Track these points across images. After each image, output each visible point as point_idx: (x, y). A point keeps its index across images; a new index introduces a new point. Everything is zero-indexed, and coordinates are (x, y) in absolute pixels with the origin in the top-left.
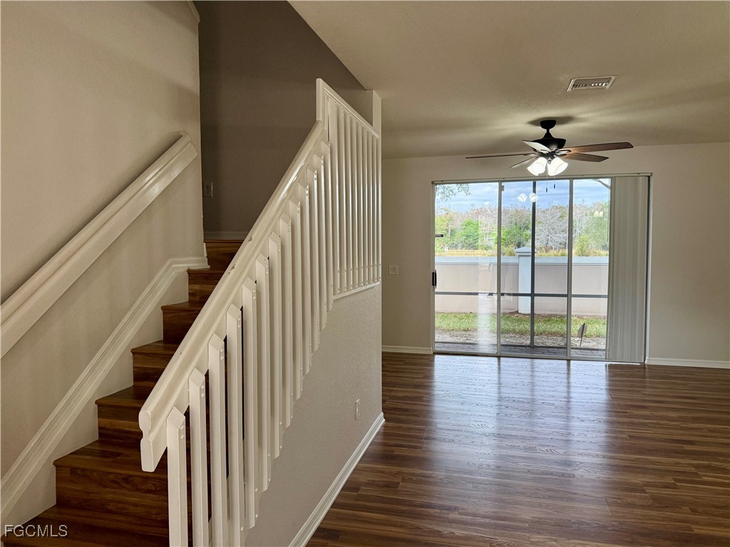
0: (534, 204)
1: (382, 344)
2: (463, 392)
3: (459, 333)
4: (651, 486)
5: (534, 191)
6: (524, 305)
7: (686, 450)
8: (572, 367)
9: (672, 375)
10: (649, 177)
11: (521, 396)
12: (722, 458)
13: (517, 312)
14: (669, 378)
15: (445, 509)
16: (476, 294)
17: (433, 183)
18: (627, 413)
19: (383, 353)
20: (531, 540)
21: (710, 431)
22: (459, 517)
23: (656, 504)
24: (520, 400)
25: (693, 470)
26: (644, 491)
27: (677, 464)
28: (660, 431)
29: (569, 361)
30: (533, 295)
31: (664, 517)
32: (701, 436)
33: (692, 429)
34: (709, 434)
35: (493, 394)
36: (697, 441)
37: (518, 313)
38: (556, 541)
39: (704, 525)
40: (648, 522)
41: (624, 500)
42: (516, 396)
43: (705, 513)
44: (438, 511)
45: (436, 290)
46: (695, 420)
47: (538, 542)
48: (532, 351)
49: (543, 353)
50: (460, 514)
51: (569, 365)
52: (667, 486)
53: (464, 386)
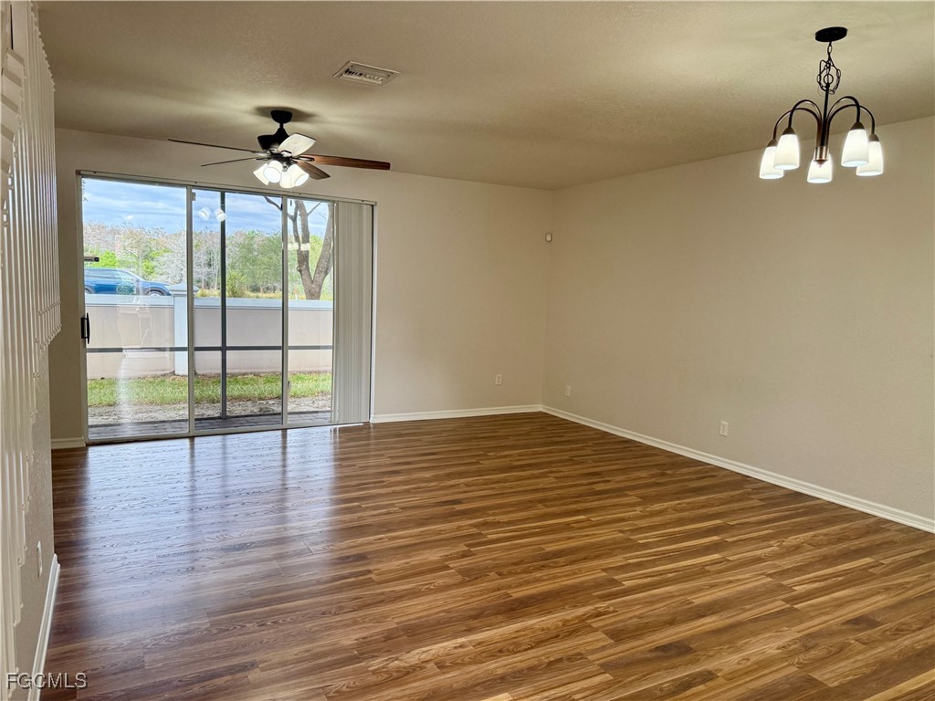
0: (223, 224)
1: (52, 438)
2: (170, 495)
3: (102, 410)
4: (451, 559)
5: (223, 208)
6: (210, 362)
7: (458, 511)
8: (289, 438)
9: (402, 432)
10: (373, 206)
11: (254, 485)
12: (491, 512)
13: (173, 373)
14: (401, 435)
15: (239, 671)
16: (120, 350)
17: (78, 173)
18: (383, 482)
19: (53, 451)
20: (370, 669)
21: (467, 485)
22: (265, 675)
23: (467, 579)
24: (255, 490)
25: (474, 530)
26: (447, 568)
27: (459, 528)
28: (426, 495)
29: (284, 430)
30: (224, 349)
31: (481, 591)
32: (461, 493)
33: (452, 486)
34: (468, 489)
35: (214, 490)
36: (464, 499)
37: (175, 374)
38: (397, 659)
39: (516, 587)
40: (471, 601)
41: (436, 584)
42: (245, 486)
43: (510, 574)
44: (229, 677)
45: (88, 346)
46: (450, 476)
47: (379, 669)
48: (224, 423)
49: (242, 425)
50: (263, 670)
51: (284, 436)
52: (464, 555)
53: (166, 487)
